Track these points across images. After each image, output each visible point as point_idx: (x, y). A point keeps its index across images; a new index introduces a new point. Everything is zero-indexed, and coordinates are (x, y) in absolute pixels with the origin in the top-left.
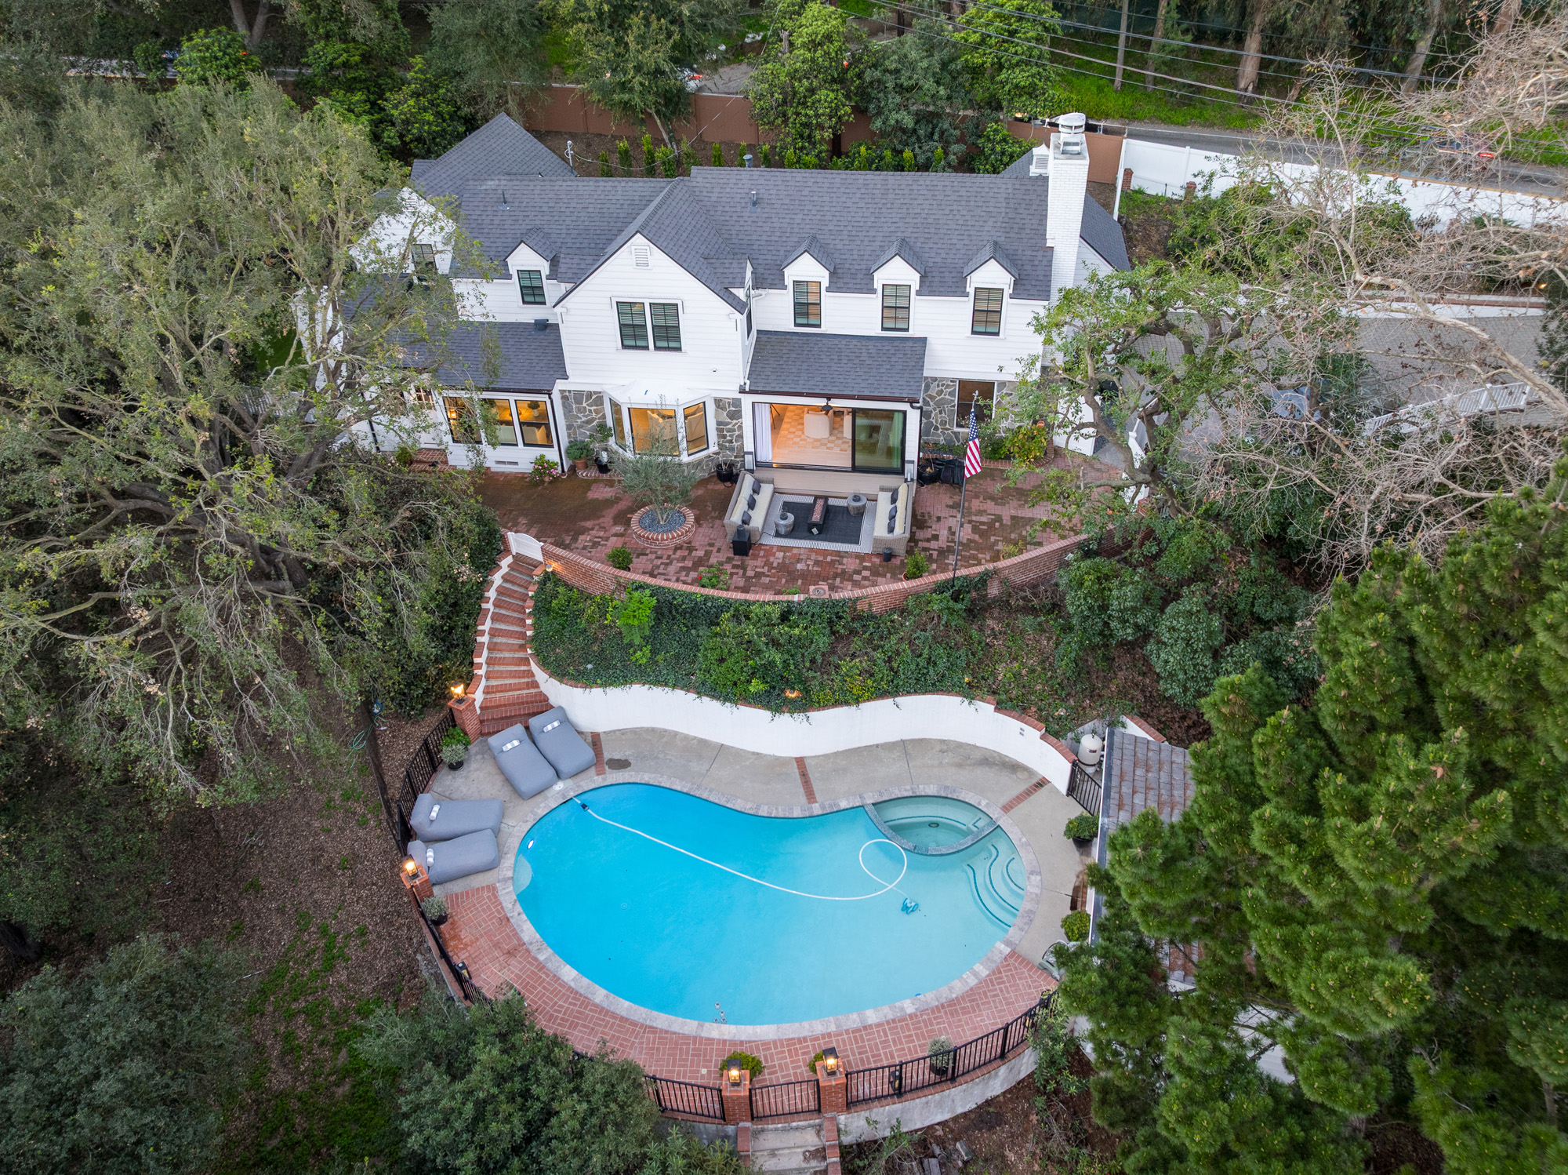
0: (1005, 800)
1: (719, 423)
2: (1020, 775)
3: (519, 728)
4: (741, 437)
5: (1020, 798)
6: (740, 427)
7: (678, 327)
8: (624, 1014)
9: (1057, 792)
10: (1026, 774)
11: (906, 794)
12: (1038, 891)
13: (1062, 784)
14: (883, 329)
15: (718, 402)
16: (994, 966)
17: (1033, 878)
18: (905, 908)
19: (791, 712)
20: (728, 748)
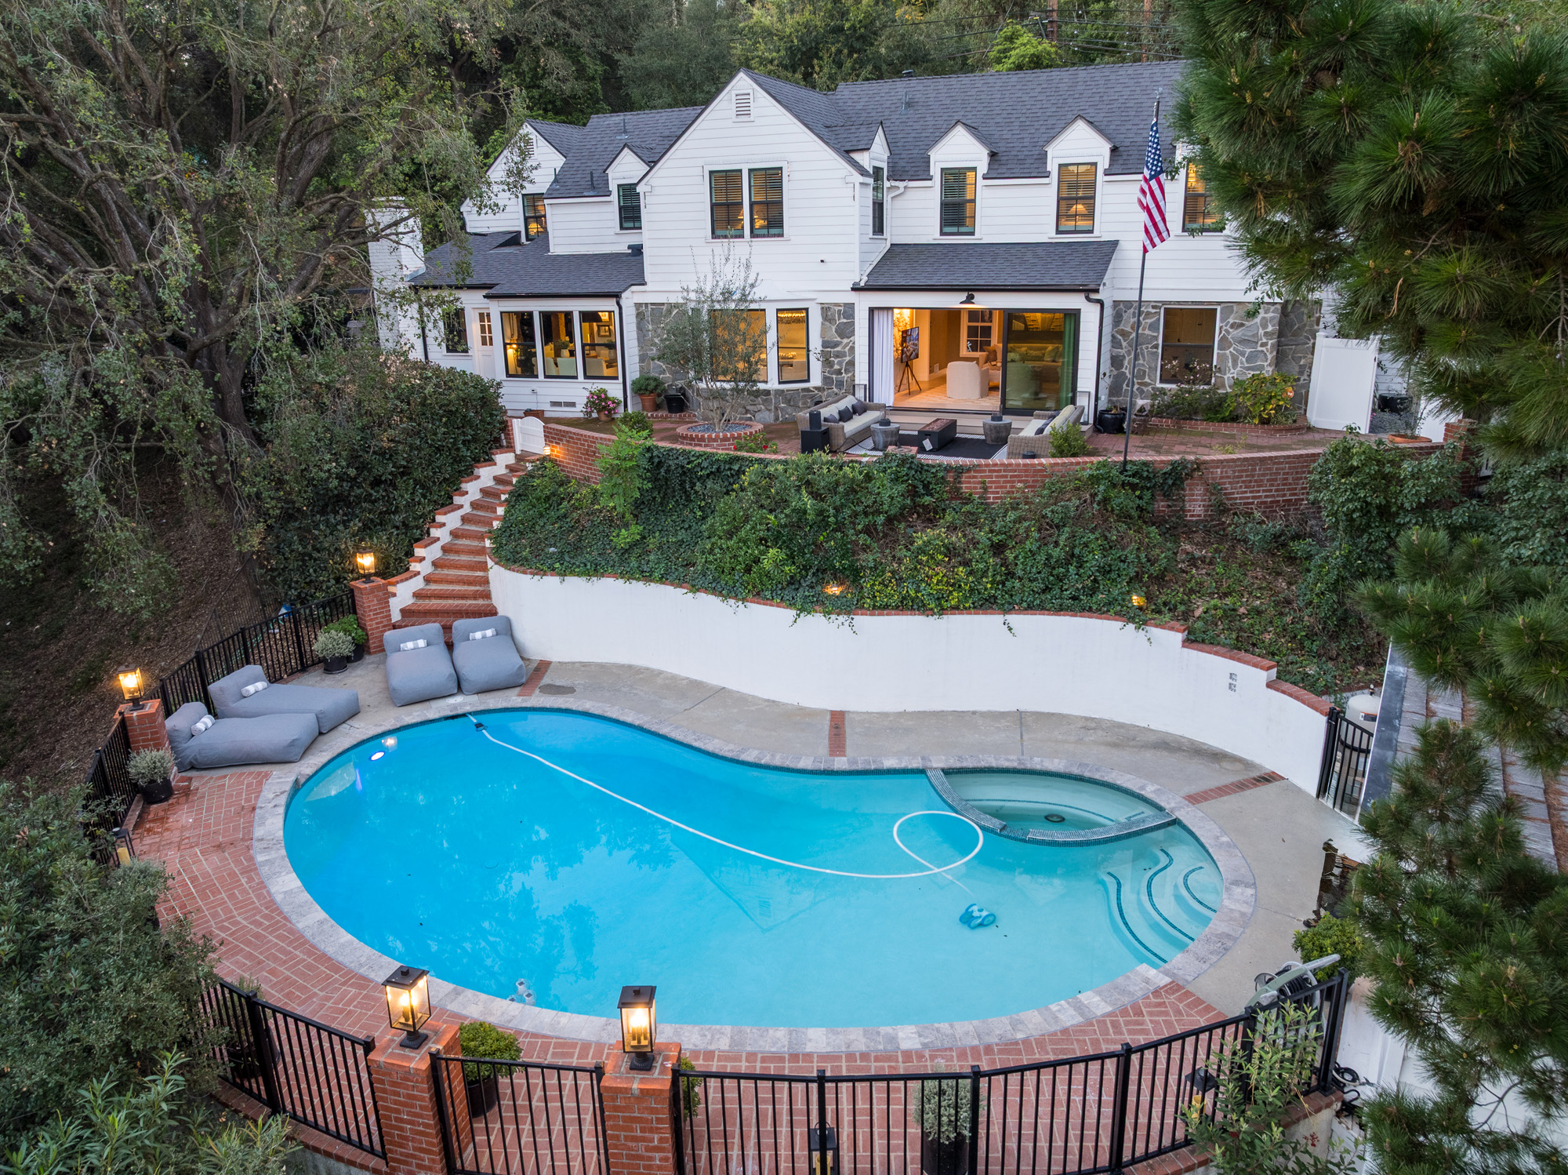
0: (1193, 789)
1: (825, 344)
2: (1225, 764)
3: (434, 627)
4: (852, 363)
5: (1222, 791)
6: (852, 349)
7: (781, 203)
8: (330, 951)
9: (1298, 791)
10: (1238, 766)
11: (1006, 764)
12: (1248, 910)
13: (1307, 778)
14: (1058, 232)
15: (826, 310)
16: (1126, 1000)
17: (1237, 890)
18: (967, 919)
19: (827, 613)
20: (730, 692)
